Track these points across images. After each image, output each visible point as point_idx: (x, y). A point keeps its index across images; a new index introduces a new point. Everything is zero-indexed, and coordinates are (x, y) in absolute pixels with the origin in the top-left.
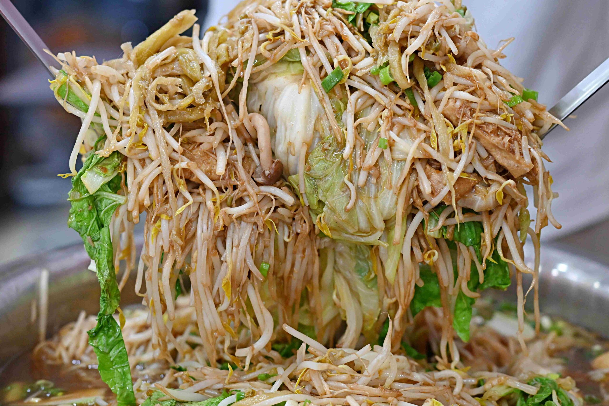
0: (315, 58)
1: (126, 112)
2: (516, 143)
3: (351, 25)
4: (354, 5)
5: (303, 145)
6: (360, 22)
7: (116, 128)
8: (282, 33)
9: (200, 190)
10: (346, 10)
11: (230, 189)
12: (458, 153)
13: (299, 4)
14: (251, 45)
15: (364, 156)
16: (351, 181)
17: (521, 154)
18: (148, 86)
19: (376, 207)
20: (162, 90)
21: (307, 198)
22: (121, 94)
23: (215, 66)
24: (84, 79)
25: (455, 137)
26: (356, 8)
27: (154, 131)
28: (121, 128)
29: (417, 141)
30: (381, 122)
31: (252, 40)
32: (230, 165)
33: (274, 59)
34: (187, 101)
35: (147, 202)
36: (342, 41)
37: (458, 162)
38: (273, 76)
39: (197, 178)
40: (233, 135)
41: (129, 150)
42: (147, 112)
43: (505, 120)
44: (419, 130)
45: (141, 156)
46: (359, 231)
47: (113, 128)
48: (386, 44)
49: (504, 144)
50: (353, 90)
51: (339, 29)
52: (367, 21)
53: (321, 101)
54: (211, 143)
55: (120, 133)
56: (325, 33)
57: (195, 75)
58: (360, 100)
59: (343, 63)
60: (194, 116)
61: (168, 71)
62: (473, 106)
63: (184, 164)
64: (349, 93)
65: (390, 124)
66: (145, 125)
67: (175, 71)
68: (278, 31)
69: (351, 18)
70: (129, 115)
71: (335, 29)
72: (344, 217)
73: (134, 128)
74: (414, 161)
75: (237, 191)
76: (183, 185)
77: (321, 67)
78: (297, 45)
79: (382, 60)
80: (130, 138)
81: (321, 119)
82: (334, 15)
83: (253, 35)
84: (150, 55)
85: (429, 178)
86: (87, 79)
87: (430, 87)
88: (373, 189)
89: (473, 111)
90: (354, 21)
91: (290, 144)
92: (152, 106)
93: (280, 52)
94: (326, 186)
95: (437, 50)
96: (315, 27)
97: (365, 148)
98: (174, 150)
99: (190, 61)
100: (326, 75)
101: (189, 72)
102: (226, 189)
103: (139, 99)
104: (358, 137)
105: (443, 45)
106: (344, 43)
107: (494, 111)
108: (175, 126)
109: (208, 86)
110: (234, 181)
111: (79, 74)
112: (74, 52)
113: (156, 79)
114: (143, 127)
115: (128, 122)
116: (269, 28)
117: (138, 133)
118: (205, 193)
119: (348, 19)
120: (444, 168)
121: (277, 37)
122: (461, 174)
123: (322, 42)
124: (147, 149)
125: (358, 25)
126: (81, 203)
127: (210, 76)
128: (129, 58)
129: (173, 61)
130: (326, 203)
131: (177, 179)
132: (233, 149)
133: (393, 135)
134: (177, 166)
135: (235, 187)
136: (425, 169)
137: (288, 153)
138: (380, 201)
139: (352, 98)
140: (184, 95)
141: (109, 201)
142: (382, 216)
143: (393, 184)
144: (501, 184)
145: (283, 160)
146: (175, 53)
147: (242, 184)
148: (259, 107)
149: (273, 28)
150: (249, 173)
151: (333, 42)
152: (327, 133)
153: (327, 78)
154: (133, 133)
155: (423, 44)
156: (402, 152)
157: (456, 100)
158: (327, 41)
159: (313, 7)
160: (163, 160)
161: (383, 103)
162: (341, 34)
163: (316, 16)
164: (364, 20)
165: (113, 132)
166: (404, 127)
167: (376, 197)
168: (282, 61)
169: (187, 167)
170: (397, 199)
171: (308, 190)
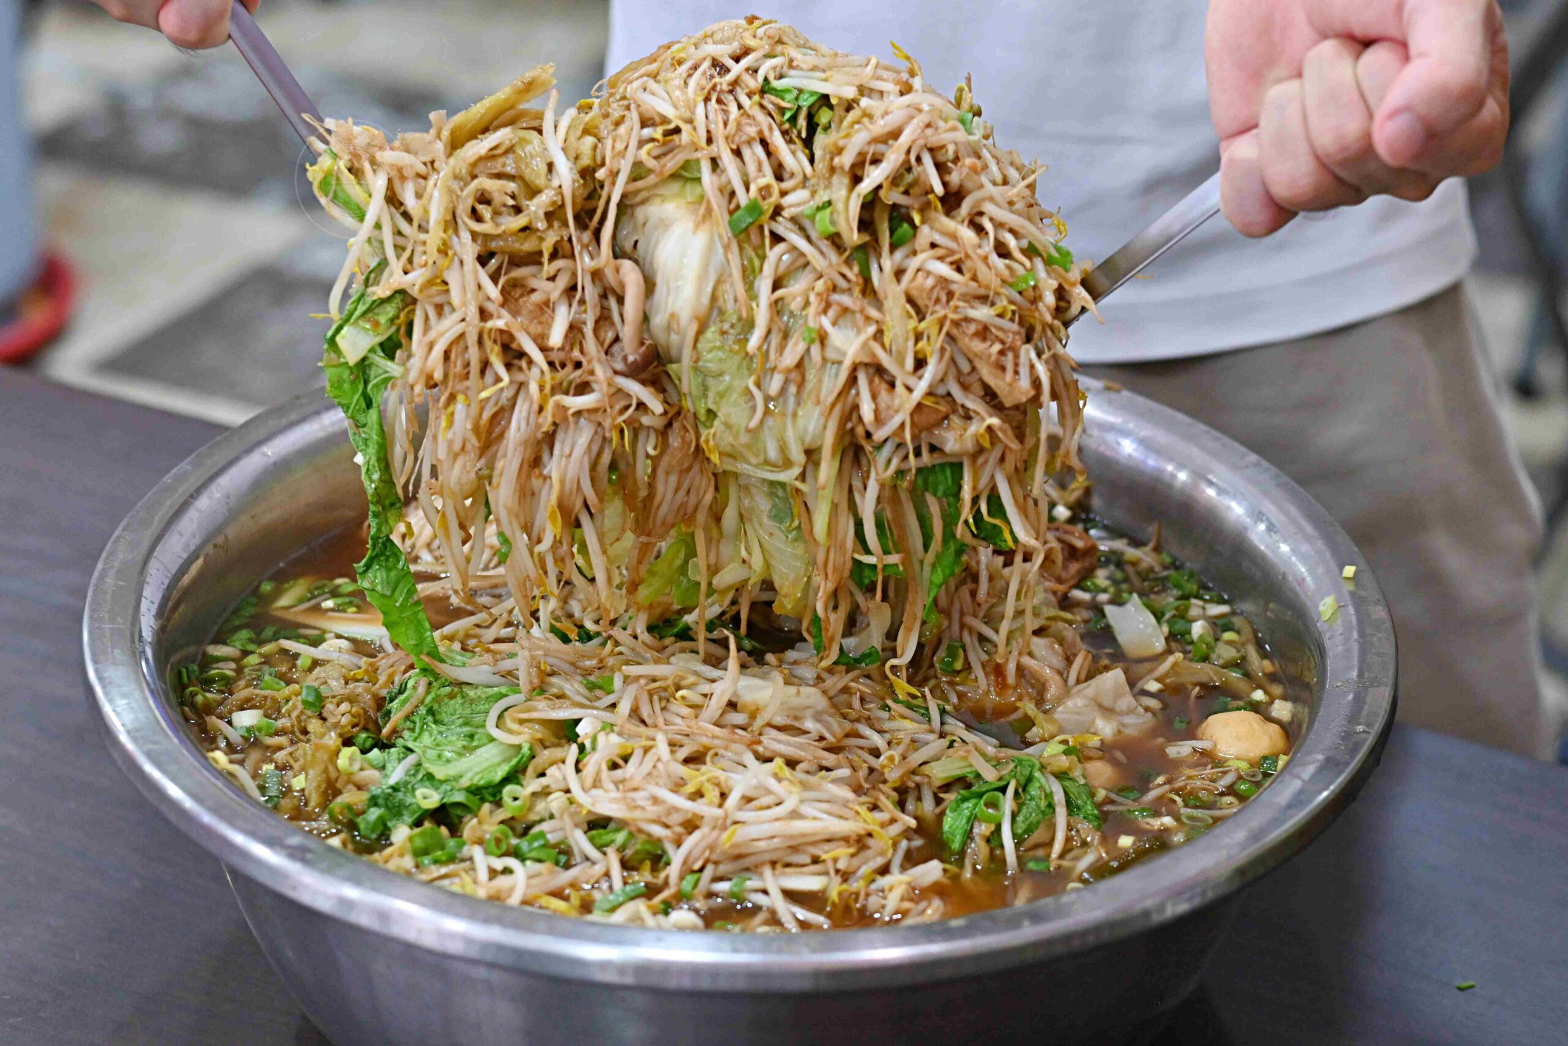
0: (723, 178)
1: (424, 224)
2: (1010, 355)
3: (787, 126)
4: (795, 92)
5: (691, 321)
6: (802, 122)
7: (404, 249)
8: (677, 130)
9: (524, 363)
10: (783, 99)
11: (569, 367)
12: (920, 363)
13: (711, 85)
14: (626, 147)
15: (781, 348)
16: (758, 385)
17: (1016, 372)
18: (462, 190)
19: (794, 428)
20: (484, 199)
21: (693, 402)
22: (419, 196)
23: (571, 169)
24: (362, 165)
25: (918, 337)
26: (797, 99)
27: (462, 263)
28: (413, 251)
29: (863, 337)
30: (812, 298)
31: (629, 138)
32: (574, 329)
33: (661, 173)
34: (521, 221)
35: (438, 375)
36: (769, 154)
37: (920, 378)
38: (657, 201)
39: (519, 345)
40: (584, 280)
41: (421, 291)
42: (456, 231)
43: (1001, 316)
44: (868, 319)
45: (439, 299)
46: (766, 462)
47: (399, 249)
48: (832, 170)
49: (990, 355)
50: (777, 239)
51: (767, 133)
52: (816, 120)
53: (727, 248)
54: (548, 293)
55: (410, 260)
56: (744, 138)
57: (538, 182)
58: (785, 257)
59: (765, 191)
60: (528, 246)
61: (495, 168)
62: (954, 287)
63: (501, 321)
64: (767, 241)
65: (823, 304)
66: (450, 253)
67: (509, 169)
68: (672, 126)
69: (788, 115)
70: (427, 232)
71: (760, 132)
72: (744, 439)
73: (433, 255)
74: (855, 369)
75: (579, 372)
76: (497, 355)
77: (733, 194)
78: (698, 155)
79: (823, 196)
80: (423, 270)
81: (724, 282)
82: (762, 106)
83: (632, 129)
84: (473, 136)
85: (874, 397)
86: (367, 166)
87: (893, 248)
88: (792, 400)
89: (950, 295)
90: (793, 119)
91: (673, 316)
92: (464, 223)
93: (672, 163)
94: (722, 388)
95: (911, 185)
96: (729, 127)
97: (786, 336)
98: (489, 299)
99: (532, 157)
100: (738, 207)
101: (527, 173)
102: (563, 366)
103: (446, 209)
104: (776, 319)
105: (922, 179)
106: (772, 157)
107: (984, 299)
108: (497, 257)
109: (554, 203)
110: (576, 354)
111: (356, 156)
112: (350, 120)
113: (476, 181)
114: (446, 254)
115: (424, 243)
116: (657, 119)
117: (438, 263)
118: (529, 369)
119: (783, 115)
120: (898, 383)
121: (670, 138)
122: (923, 398)
123: (737, 153)
124: (447, 291)
125: (799, 127)
126: (340, 369)
127: (560, 187)
128: (438, 136)
129: (507, 152)
130: (719, 414)
131: (488, 344)
132: (582, 302)
133: (826, 322)
134: (490, 324)
135: (578, 365)
136: (871, 382)
137: (669, 328)
138: (800, 422)
139: (774, 253)
140: (518, 210)
141: (380, 371)
142: (803, 444)
143: (822, 398)
144: (983, 419)
145: (661, 337)
146: (511, 140)
147: (589, 362)
148: (632, 243)
149: (665, 120)
150: (602, 344)
151: (754, 153)
152: (730, 305)
153: (738, 213)
154: (430, 262)
155: (887, 178)
156: (838, 350)
157: (929, 273)
158: (746, 153)
159: (731, 92)
160: (469, 313)
161: (818, 267)
162: (769, 141)
163: (733, 108)
164: (810, 117)
165: (398, 257)
166: (845, 310)
167: (795, 415)
168: (675, 176)
169: (505, 328)
170: (826, 421)
171: (695, 391)
